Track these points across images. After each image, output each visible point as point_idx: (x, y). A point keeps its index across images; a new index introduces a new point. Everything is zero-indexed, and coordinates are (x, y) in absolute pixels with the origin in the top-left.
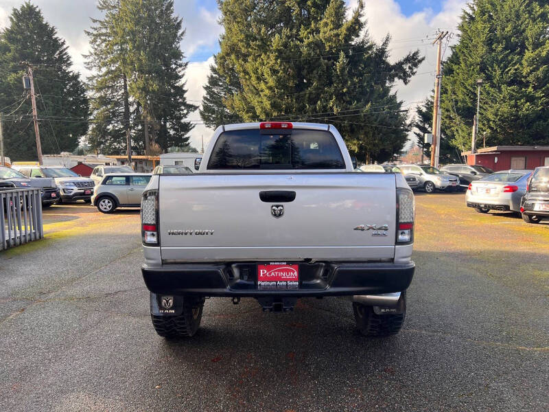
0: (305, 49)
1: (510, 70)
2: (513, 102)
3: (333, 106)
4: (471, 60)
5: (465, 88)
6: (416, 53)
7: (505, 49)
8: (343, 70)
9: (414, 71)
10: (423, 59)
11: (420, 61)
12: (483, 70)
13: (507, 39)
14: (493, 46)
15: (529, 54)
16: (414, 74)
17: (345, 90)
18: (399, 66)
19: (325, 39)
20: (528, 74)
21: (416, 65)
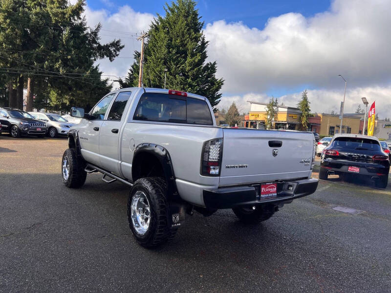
0: (34, 17)
1: (180, 66)
2: (182, 86)
3: (59, 67)
4: (158, 55)
5: (155, 72)
6: (118, 42)
7: (177, 53)
8: (68, 41)
9: (118, 53)
10: (123, 47)
11: (121, 48)
12: (165, 63)
13: (178, 47)
14: (170, 50)
15: (189, 59)
16: (117, 55)
17: (69, 57)
18: (106, 47)
19: (52, 13)
20: (189, 71)
21: (118, 50)
